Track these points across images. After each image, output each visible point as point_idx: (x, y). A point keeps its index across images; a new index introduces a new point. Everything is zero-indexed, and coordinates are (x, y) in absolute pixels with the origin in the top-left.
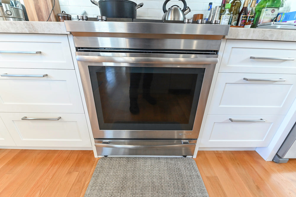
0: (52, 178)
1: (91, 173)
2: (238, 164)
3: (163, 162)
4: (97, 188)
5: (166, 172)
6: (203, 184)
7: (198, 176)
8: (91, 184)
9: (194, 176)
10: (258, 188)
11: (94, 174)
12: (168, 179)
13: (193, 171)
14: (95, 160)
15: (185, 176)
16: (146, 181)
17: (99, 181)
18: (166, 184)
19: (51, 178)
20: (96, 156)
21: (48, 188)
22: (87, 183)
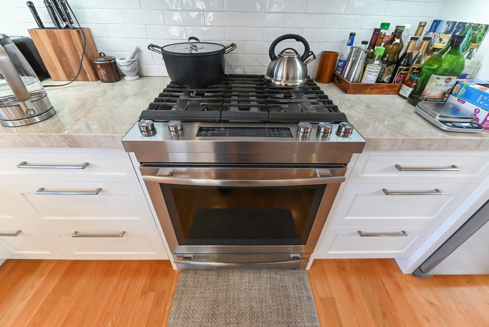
0: (123, 301)
1: (171, 293)
2: (365, 278)
3: (265, 276)
4: (182, 315)
5: (268, 292)
6: (315, 310)
7: (309, 298)
8: (173, 309)
9: (305, 298)
10: (384, 315)
11: (175, 296)
12: (270, 302)
13: (303, 290)
14: (175, 273)
15: (293, 298)
16: (242, 305)
17: (183, 305)
18: (267, 310)
19: (121, 301)
20: (175, 267)
21: (120, 315)
22: (168, 308)
